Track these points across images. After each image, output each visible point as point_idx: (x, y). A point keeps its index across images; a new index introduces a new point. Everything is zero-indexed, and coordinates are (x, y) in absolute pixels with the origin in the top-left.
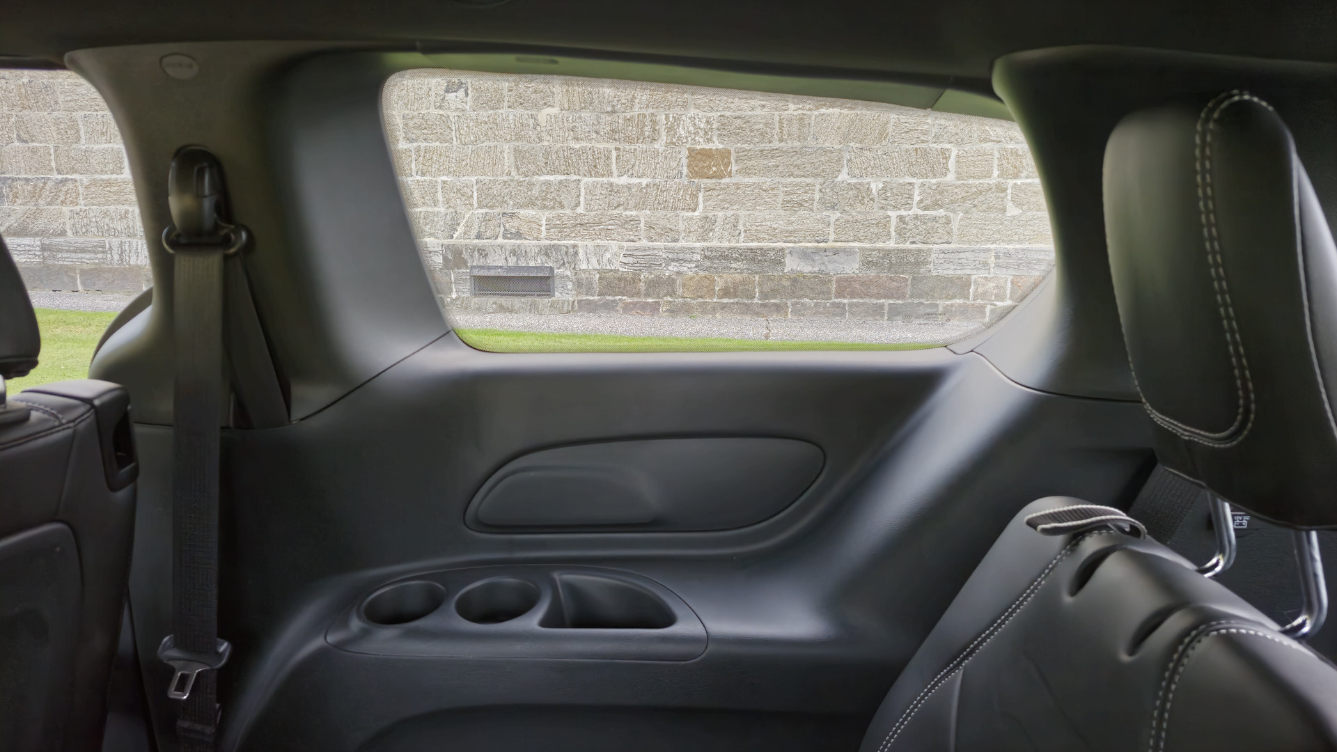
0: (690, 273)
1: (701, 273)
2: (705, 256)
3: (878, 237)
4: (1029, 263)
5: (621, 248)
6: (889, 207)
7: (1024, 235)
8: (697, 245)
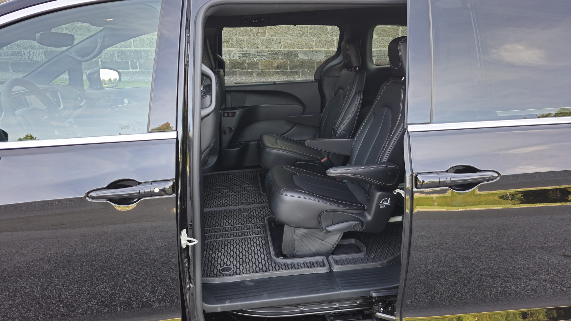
0: (264, 60)
1: (268, 60)
2: (269, 54)
3: (330, 46)
4: (381, 55)
5: (238, 51)
6: (334, 35)
7: (379, 45)
8: (266, 49)
